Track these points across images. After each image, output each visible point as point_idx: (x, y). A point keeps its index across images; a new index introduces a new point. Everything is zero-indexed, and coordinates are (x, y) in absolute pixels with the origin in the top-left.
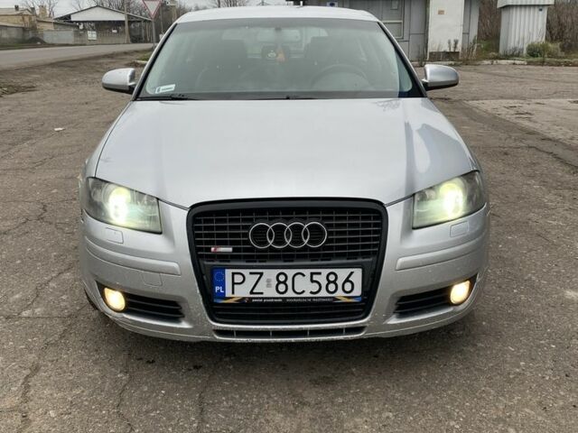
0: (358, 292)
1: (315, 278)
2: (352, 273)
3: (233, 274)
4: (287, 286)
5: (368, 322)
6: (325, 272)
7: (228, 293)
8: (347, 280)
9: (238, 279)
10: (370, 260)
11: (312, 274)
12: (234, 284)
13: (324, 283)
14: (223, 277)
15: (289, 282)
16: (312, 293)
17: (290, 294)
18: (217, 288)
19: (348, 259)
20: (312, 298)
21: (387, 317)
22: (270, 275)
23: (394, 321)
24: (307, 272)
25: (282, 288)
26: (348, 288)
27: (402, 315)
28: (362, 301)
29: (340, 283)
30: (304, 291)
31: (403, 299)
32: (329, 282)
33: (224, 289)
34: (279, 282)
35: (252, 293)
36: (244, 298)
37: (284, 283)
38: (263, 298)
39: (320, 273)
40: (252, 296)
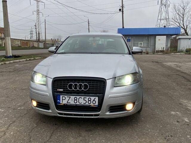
0: (97, 104)
1: (85, 99)
2: (95, 98)
3: (63, 97)
4: (77, 101)
5: (100, 113)
6: (88, 97)
7: (61, 102)
8: (94, 100)
9: (64, 98)
10: (101, 95)
11: (84, 98)
12: (63, 100)
13: (87, 101)
14: (60, 98)
15: (78, 100)
16: (84, 103)
17: (78, 103)
18: (58, 101)
19: (95, 94)
20: (84, 105)
21: (106, 112)
22: (73, 97)
23: (108, 113)
24: (83, 97)
25: (76, 101)
26: (94, 102)
27: (111, 112)
28: (98, 107)
29: (92, 101)
30: (81, 103)
31: (111, 107)
32: (89, 100)
33: (60, 101)
34: (75, 100)
35: (67, 102)
36: (65, 104)
37: (76, 100)
38: (70, 104)
39: (86, 98)
40: (68, 103)
